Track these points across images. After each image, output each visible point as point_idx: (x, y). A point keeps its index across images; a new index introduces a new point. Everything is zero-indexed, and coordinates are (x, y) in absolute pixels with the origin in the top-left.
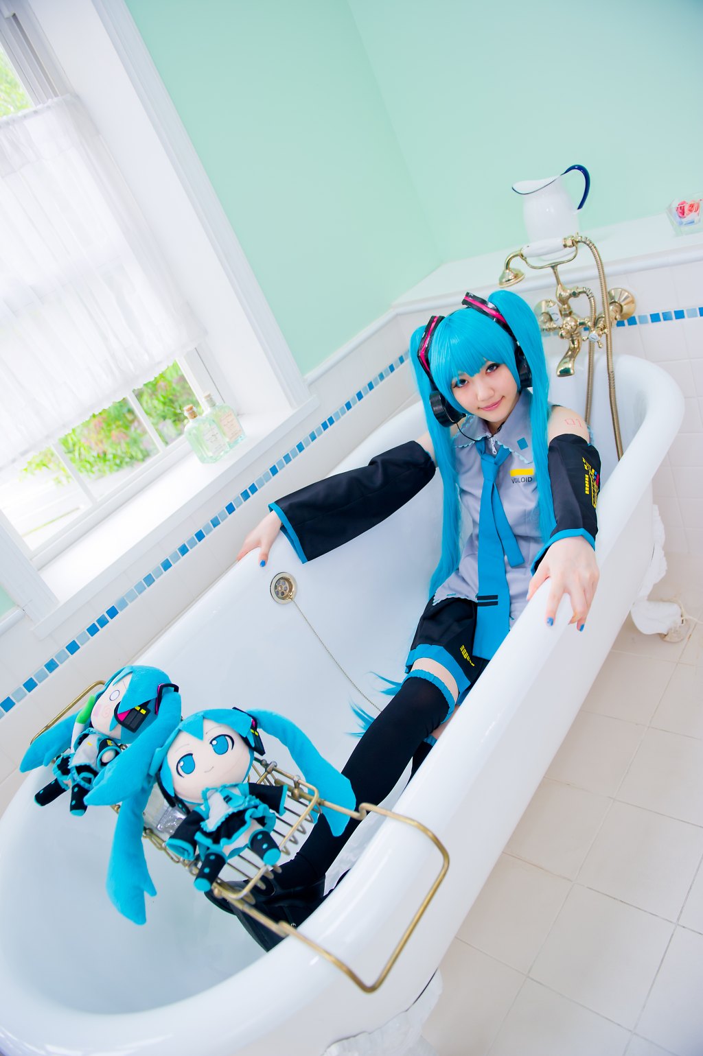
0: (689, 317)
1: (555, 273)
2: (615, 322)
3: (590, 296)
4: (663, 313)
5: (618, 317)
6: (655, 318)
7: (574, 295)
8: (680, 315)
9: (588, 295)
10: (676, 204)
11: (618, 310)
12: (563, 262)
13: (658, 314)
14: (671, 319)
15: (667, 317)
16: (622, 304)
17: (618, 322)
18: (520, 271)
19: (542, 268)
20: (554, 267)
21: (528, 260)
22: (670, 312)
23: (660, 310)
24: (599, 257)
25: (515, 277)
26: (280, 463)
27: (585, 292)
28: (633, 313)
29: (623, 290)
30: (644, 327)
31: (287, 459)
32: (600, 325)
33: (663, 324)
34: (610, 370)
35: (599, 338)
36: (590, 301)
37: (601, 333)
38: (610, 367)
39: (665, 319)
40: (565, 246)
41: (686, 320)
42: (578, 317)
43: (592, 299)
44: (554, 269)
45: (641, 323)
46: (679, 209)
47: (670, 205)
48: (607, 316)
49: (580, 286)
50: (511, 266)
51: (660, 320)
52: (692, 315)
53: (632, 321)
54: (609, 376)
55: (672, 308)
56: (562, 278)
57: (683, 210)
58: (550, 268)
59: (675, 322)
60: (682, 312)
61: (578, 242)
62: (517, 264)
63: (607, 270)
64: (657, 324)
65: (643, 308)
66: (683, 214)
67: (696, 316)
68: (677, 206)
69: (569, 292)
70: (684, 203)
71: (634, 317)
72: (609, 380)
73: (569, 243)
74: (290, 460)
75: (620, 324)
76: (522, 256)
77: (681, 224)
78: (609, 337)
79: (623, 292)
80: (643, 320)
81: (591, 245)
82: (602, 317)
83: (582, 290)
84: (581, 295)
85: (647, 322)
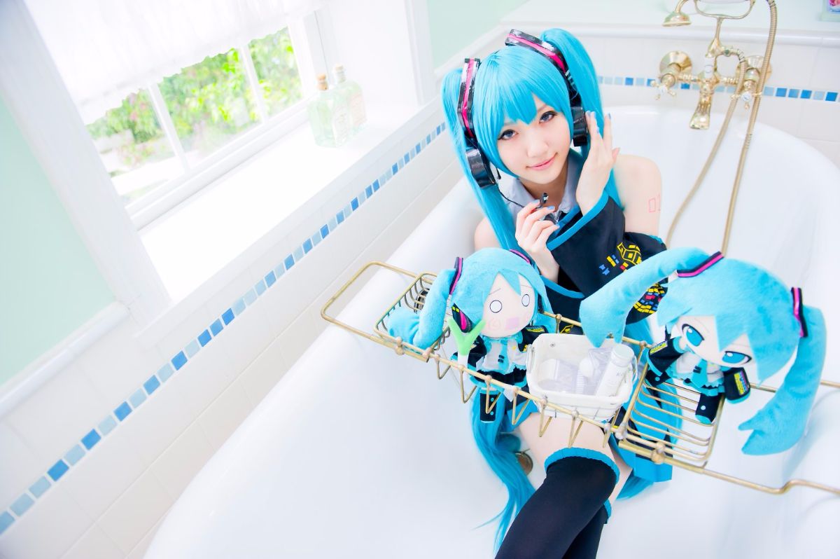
0: (814, 98)
1: (719, 25)
3: (742, 60)
4: (790, 90)
6: (781, 92)
7: (727, 53)
8: (806, 94)
9: (740, 58)
12: (731, 18)
13: (785, 90)
14: (796, 97)
15: (793, 94)
20: (719, 19)
21: (698, 4)
22: (798, 91)
23: (789, 86)
25: (682, 19)
26: (400, 161)
31: (407, 158)
33: (787, 100)
41: (811, 101)
44: (718, 21)
51: (785, 96)
52: (819, 97)
55: (801, 87)
59: (799, 101)
60: (810, 92)
64: (781, 98)
66: (834, 2)
69: (723, 49)
77: (830, 10)
80: (768, 92)
81: (772, 5)
83: (735, 51)
84: (732, 56)
85: (771, 95)
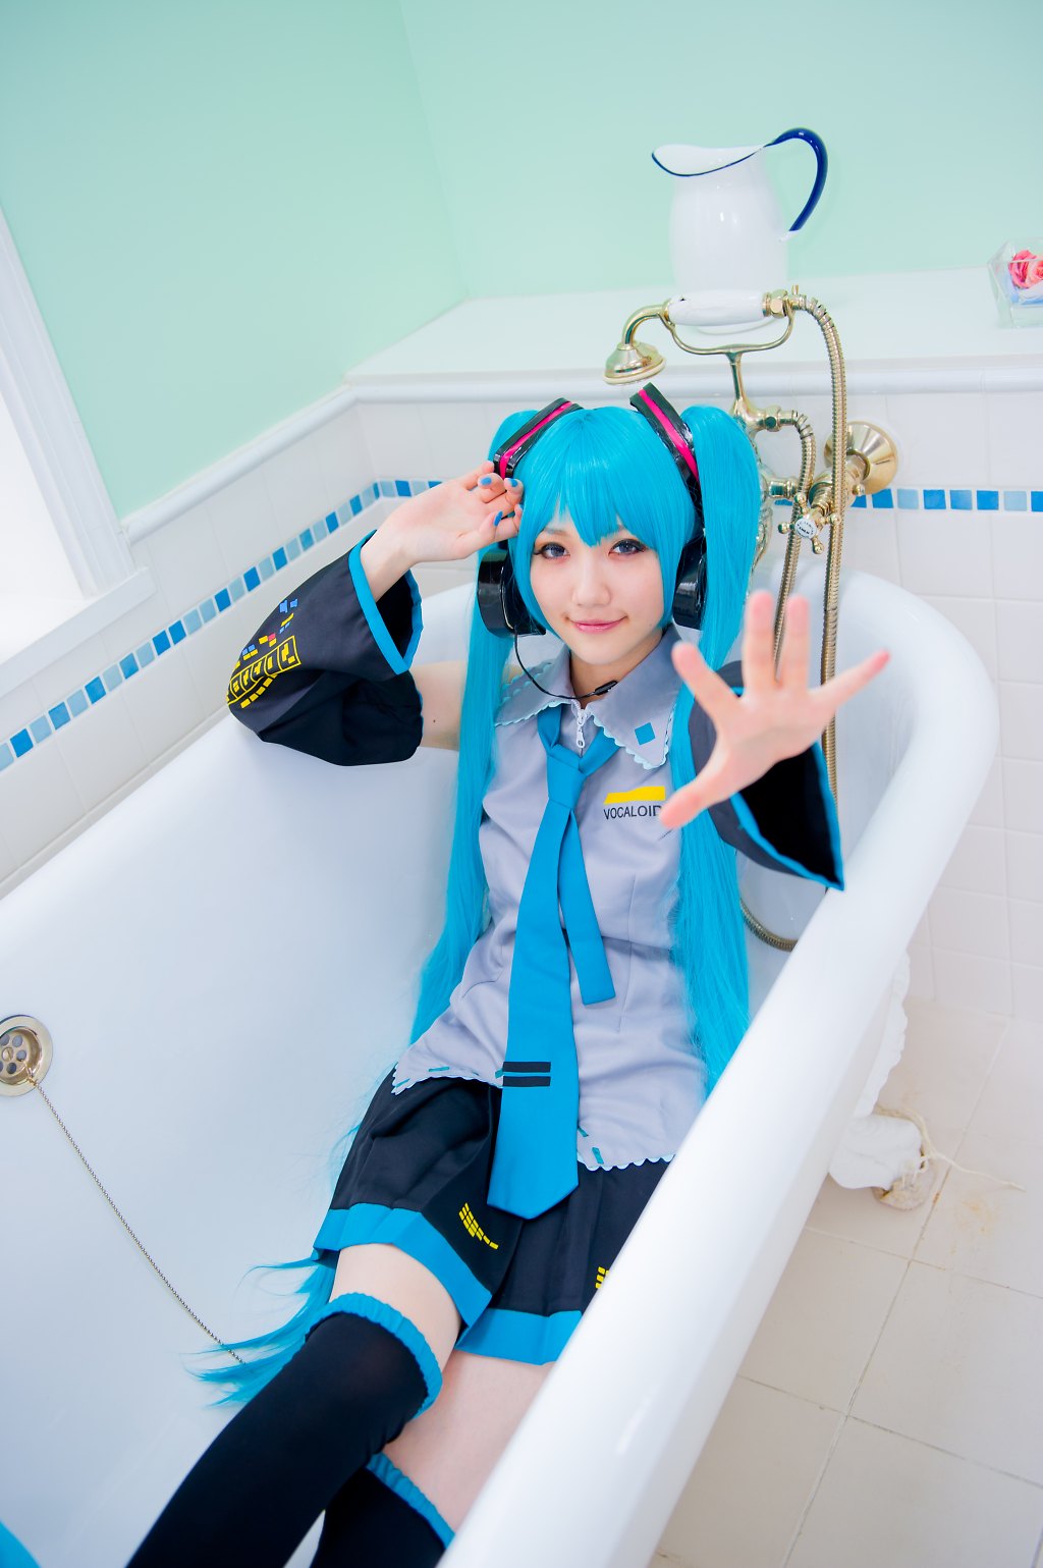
0: (1007, 509)
1: (734, 367)
2: (853, 498)
3: (805, 433)
4: (951, 492)
5: (860, 488)
6: (934, 499)
7: (769, 424)
8: (988, 501)
9: (800, 431)
10: (1009, 255)
11: (860, 471)
12: (757, 348)
13: (941, 493)
14: (968, 507)
15: (959, 501)
16: (869, 458)
17: (858, 498)
18: (656, 352)
19: (709, 353)
20: (732, 357)
21: (678, 329)
22: (968, 493)
23: (947, 484)
24: (839, 349)
25: (645, 364)
26: (39, 724)
27: (795, 423)
28: (888, 483)
29: (872, 428)
30: (907, 514)
31: (59, 716)
32: (822, 500)
33: (949, 513)
34: (831, 605)
35: (816, 531)
36: (804, 443)
37: (823, 520)
38: (832, 597)
39: (954, 507)
40: (767, 312)
41: (1000, 514)
42: (774, 475)
43: (808, 440)
44: (732, 361)
45: (901, 506)
46: (1015, 267)
47: (998, 256)
48: (838, 484)
49: (783, 409)
50: (636, 337)
51: (944, 507)
52: (1015, 505)
53: (883, 499)
54: (826, 618)
55: (973, 482)
56: (747, 381)
57: (1025, 268)
58: (725, 357)
59: (976, 516)
60: (995, 494)
61: (794, 308)
62: (651, 334)
63: (852, 378)
64: (936, 513)
65: (911, 476)
66: (1023, 280)
67: (1024, 509)
68: (1010, 260)
69: (760, 416)
70: (1025, 255)
71: (890, 490)
72: (825, 625)
73: (777, 307)
74: (67, 720)
75: (860, 503)
76: (667, 319)
77: (1015, 300)
78: (836, 531)
79: (873, 432)
80: (907, 499)
81: (822, 319)
82: (827, 485)
83: (788, 417)
84: (785, 428)
85: (915, 507)
